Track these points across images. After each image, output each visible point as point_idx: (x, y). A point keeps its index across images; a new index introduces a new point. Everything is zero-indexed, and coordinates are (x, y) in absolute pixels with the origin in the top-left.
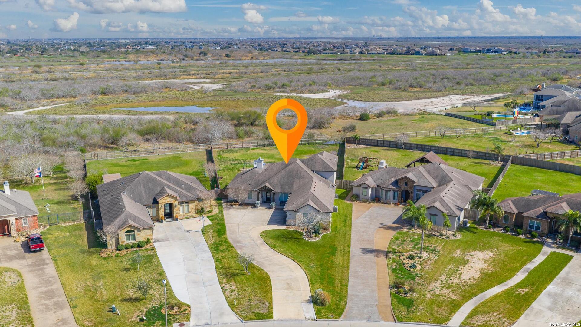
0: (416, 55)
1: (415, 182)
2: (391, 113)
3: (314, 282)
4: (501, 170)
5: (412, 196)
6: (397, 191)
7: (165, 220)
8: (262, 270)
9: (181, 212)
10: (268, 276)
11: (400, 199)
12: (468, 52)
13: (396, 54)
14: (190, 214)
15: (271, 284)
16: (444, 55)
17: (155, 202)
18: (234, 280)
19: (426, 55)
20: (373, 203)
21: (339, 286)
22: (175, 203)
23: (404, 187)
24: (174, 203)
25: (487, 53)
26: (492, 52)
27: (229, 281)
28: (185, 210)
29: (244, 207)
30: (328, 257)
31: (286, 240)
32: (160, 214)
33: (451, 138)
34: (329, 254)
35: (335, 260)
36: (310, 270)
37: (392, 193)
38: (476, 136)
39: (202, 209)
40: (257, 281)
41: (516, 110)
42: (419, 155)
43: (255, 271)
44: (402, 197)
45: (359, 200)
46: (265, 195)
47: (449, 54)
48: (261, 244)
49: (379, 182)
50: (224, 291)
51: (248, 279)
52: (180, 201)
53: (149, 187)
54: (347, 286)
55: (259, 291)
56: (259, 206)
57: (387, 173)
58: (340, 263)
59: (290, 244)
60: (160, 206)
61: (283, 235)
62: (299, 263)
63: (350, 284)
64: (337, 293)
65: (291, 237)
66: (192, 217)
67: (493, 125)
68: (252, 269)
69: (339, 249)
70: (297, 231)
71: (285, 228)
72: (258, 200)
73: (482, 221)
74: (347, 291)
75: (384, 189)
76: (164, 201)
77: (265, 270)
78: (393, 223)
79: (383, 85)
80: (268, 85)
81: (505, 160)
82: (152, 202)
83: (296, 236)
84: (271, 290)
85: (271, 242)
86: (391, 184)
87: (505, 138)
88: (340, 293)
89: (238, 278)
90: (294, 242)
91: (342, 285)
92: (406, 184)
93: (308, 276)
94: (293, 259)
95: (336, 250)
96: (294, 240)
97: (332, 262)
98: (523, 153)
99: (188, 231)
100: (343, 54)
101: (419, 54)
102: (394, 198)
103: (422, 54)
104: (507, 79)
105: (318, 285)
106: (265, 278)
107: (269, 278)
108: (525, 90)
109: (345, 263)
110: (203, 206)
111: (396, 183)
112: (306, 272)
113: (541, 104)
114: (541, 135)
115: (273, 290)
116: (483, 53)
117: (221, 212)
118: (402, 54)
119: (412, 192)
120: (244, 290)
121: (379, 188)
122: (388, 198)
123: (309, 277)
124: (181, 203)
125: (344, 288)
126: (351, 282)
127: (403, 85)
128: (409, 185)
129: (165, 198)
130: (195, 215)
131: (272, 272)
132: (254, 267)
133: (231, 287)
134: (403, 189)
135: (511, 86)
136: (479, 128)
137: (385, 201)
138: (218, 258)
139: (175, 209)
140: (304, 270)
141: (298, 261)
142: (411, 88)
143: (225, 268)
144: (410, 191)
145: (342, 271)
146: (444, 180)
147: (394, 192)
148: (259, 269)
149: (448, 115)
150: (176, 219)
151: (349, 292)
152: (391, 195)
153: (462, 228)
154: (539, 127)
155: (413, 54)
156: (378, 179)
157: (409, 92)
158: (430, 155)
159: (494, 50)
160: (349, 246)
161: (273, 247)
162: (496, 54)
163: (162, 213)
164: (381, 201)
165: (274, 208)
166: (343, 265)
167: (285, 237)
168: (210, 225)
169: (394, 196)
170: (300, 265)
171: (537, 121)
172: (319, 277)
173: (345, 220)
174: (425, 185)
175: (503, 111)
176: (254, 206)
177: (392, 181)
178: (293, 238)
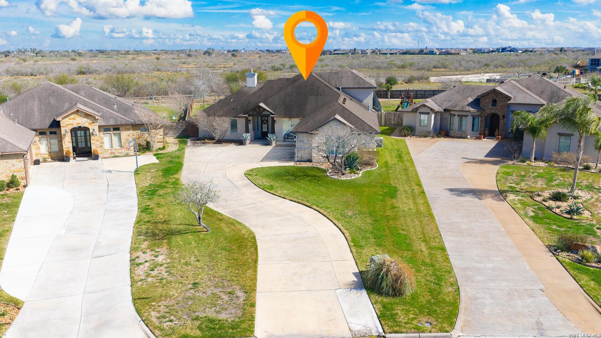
1: (510, 98)
2: (422, 79)
3: (363, 244)
5: (504, 123)
6: (478, 116)
7: (74, 158)
8: (239, 223)
9: (107, 146)
10: (251, 233)
11: (483, 129)
13: (409, 54)
14: (124, 151)
15: (256, 249)
16: (459, 54)
17: (56, 124)
18: (169, 243)
19: (440, 54)
20: (439, 137)
21: (424, 249)
22: (94, 127)
23: (490, 110)
24: (90, 127)
25: (501, 52)
26: (508, 51)
27: (154, 245)
28: (113, 142)
29: (224, 144)
30: (383, 201)
31: (294, 179)
32: (64, 146)
34: (384, 196)
35: (399, 204)
36: (348, 222)
37: (470, 119)
39: (148, 143)
40: (224, 244)
43: (222, 225)
44: (485, 127)
45: (413, 135)
46: (260, 128)
47: (464, 54)
48: (246, 185)
49: (446, 105)
50: (134, 263)
51: (203, 240)
52: (103, 124)
53: (49, 103)
54: (443, 249)
55: (225, 264)
56: (248, 142)
57: (458, 92)
58: (410, 209)
59: (303, 184)
60: (63, 132)
61: (289, 173)
62: (321, 211)
63: (447, 245)
64: (425, 264)
65: (305, 175)
66: (127, 155)
68: (218, 222)
69: (401, 188)
70: (314, 167)
71: (293, 165)
72: (247, 131)
74: (447, 259)
75: (456, 113)
76: (71, 122)
77: (247, 225)
78: (486, 156)
79: (403, 68)
80: (275, 66)
82: (48, 125)
83: (313, 173)
84: (256, 261)
85: (266, 182)
86: (468, 105)
88: (432, 265)
89: (178, 240)
90: (309, 181)
91: (430, 248)
92: (494, 102)
93: (345, 231)
94: (309, 204)
95: (396, 191)
96: (309, 178)
97: (393, 207)
99: (110, 171)
100: (354, 54)
101: (433, 54)
102: (473, 130)
103: (435, 54)
105: (373, 248)
106: (244, 238)
107: (254, 238)
109: (422, 208)
110: (149, 140)
111: (476, 103)
112: (340, 225)
113: (599, 68)
115: (259, 262)
116: (499, 52)
117: (181, 150)
118: (416, 54)
119: (504, 116)
120: (186, 264)
121: (447, 115)
122: (463, 128)
123: (347, 234)
124: (105, 129)
125: (438, 253)
126: (449, 242)
127: (427, 65)
128: (499, 104)
129: (72, 116)
130: (132, 152)
131: (263, 227)
132: (221, 220)
133: (157, 256)
134: (489, 111)
137: (458, 133)
138: (149, 206)
139: (92, 138)
140: (335, 221)
141: (321, 208)
142: (435, 69)
143: (156, 223)
144: (500, 114)
145: (421, 222)
147: (474, 118)
148: (231, 223)
149: (489, 81)
150: (96, 157)
151: (455, 261)
152: (468, 122)
156: (444, 101)
157: (434, 72)
159: (509, 49)
160: (419, 185)
161: (268, 189)
162: (512, 53)
163: (68, 145)
164: (452, 133)
165: (274, 145)
166: (418, 212)
167: (293, 175)
168: (154, 164)
169: (473, 125)
170: (325, 213)
172: (372, 233)
173: (400, 155)
174: (527, 102)
176: (241, 142)
177: (470, 102)
178: (308, 176)
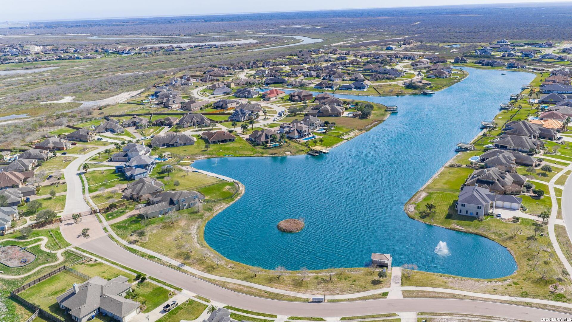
0: (77, 59)
1: (135, 121)
4: (151, 116)
11: (134, 125)
12: (109, 54)
13: (62, 60)
16: (96, 58)
19: (84, 59)
25: (122, 54)
33: (134, 111)
38: (141, 109)
41: (150, 98)
42: (132, 117)
47: (99, 57)
67: (145, 105)
73: (151, 125)
81: (151, 114)
87: (149, 109)
98: (155, 112)
101: (79, 59)
103: (81, 59)
104: (142, 80)
108: (151, 87)
113: (157, 95)
114: (158, 106)
116: (120, 54)
134: (133, 123)
135: (144, 84)
136: (141, 106)
144: (135, 123)
146: (141, 120)
149: (128, 103)
153: (147, 127)
154: (157, 104)
155: (75, 59)
157: (103, 93)
158: (135, 116)
159: (126, 52)
162: (128, 55)
171: (157, 102)
174: (138, 122)
175: (145, 98)
